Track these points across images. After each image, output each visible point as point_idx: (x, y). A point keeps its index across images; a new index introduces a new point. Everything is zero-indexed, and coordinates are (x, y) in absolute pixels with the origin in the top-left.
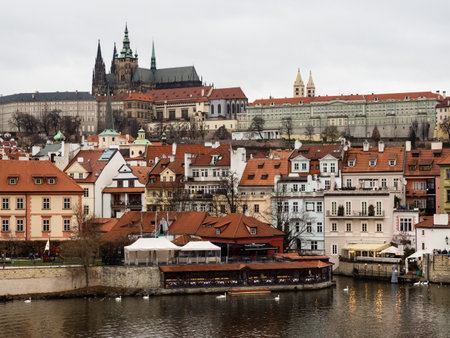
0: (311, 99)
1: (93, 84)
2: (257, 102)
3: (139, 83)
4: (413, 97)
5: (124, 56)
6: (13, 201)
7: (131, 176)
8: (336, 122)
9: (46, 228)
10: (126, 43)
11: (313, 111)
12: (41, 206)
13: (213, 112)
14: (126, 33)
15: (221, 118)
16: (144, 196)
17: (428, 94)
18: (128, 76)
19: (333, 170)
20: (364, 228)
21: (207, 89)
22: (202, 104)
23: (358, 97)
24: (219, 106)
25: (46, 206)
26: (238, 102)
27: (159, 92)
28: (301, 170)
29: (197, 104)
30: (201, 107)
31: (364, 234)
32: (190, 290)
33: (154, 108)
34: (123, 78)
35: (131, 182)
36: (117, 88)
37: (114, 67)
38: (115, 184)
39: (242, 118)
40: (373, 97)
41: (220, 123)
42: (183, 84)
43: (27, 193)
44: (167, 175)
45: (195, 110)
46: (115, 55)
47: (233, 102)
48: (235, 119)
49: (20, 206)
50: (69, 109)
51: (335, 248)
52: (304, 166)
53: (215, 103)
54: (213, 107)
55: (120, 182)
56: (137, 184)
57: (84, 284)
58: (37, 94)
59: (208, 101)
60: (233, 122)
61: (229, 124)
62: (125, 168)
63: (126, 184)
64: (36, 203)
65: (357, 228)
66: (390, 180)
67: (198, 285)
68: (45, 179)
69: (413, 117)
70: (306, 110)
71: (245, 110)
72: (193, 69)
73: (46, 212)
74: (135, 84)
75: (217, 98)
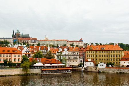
0: (47, 40)
2: (39, 40)
3: (20, 37)
4: (63, 40)
6: (9, 55)
7: (29, 51)
8: (51, 44)
9: (15, 61)
10: (18, 30)
11: (48, 42)
12: (14, 56)
15: (33, 42)
16: (31, 55)
17: (66, 40)
19: (66, 51)
20: (74, 61)
21: (31, 38)
23: (55, 40)
25: (15, 56)
27: (23, 38)
28: (60, 51)
30: (30, 41)
31: (74, 63)
32: (47, 74)
33: (22, 41)
35: (29, 52)
37: (16, 34)
38: (25, 52)
40: (57, 40)
41: (33, 43)
42: (27, 37)
43: (11, 54)
44: (35, 51)
46: (16, 32)
49: (10, 56)
50: (8, 40)
51: (68, 65)
52: (61, 50)
53: (32, 40)
55: (26, 52)
56: (30, 52)
57: (26, 72)
58: (3, 38)
59: (31, 40)
60: (35, 43)
61: (34, 43)
62: (27, 49)
63: (28, 52)
64: (13, 55)
65: (72, 61)
66: (76, 53)
67: (49, 73)
68: (15, 51)
69: (63, 43)
70: (46, 42)
71: (37, 41)
72: (28, 35)
73: (15, 57)
74: (19, 37)
75: (33, 39)
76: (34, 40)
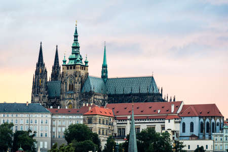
1: (33, 93)
3: (91, 94)
5: (73, 62)
10: (76, 48)
13: (184, 131)
14: (76, 36)
15: (193, 137)
18: (77, 86)
21: (177, 105)
22: (172, 121)
24: (192, 124)
26: (213, 120)
27: (118, 106)
29: (167, 121)
30: (170, 125)
33: (115, 124)
34: (72, 88)
36: (64, 99)
39: (219, 138)
42: (142, 97)
45: (163, 128)
47: (207, 120)
48: (210, 139)
53: (187, 121)
54: (184, 124)
59: (178, 118)
60: (210, 143)
71: (222, 129)
72: (152, 79)
74: (87, 95)
75: (190, 111)
76: (196, 121)
